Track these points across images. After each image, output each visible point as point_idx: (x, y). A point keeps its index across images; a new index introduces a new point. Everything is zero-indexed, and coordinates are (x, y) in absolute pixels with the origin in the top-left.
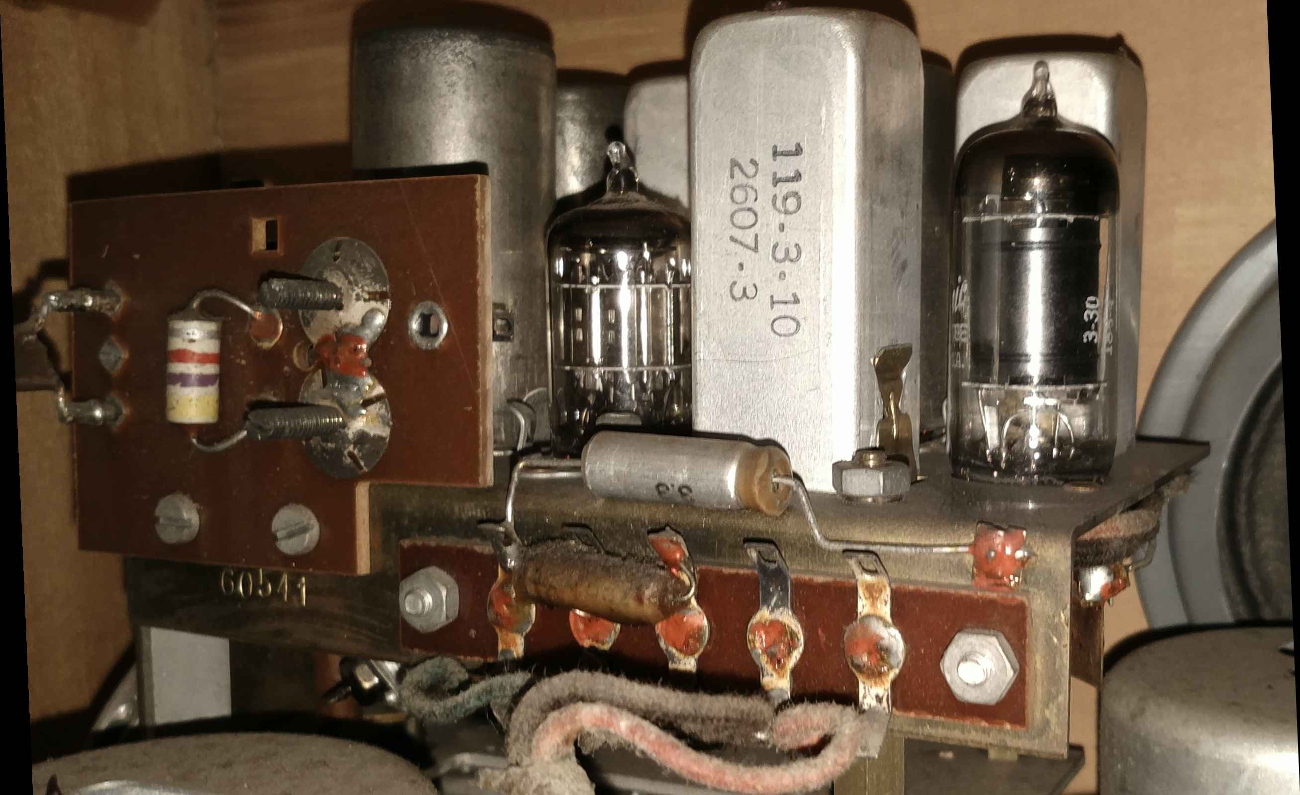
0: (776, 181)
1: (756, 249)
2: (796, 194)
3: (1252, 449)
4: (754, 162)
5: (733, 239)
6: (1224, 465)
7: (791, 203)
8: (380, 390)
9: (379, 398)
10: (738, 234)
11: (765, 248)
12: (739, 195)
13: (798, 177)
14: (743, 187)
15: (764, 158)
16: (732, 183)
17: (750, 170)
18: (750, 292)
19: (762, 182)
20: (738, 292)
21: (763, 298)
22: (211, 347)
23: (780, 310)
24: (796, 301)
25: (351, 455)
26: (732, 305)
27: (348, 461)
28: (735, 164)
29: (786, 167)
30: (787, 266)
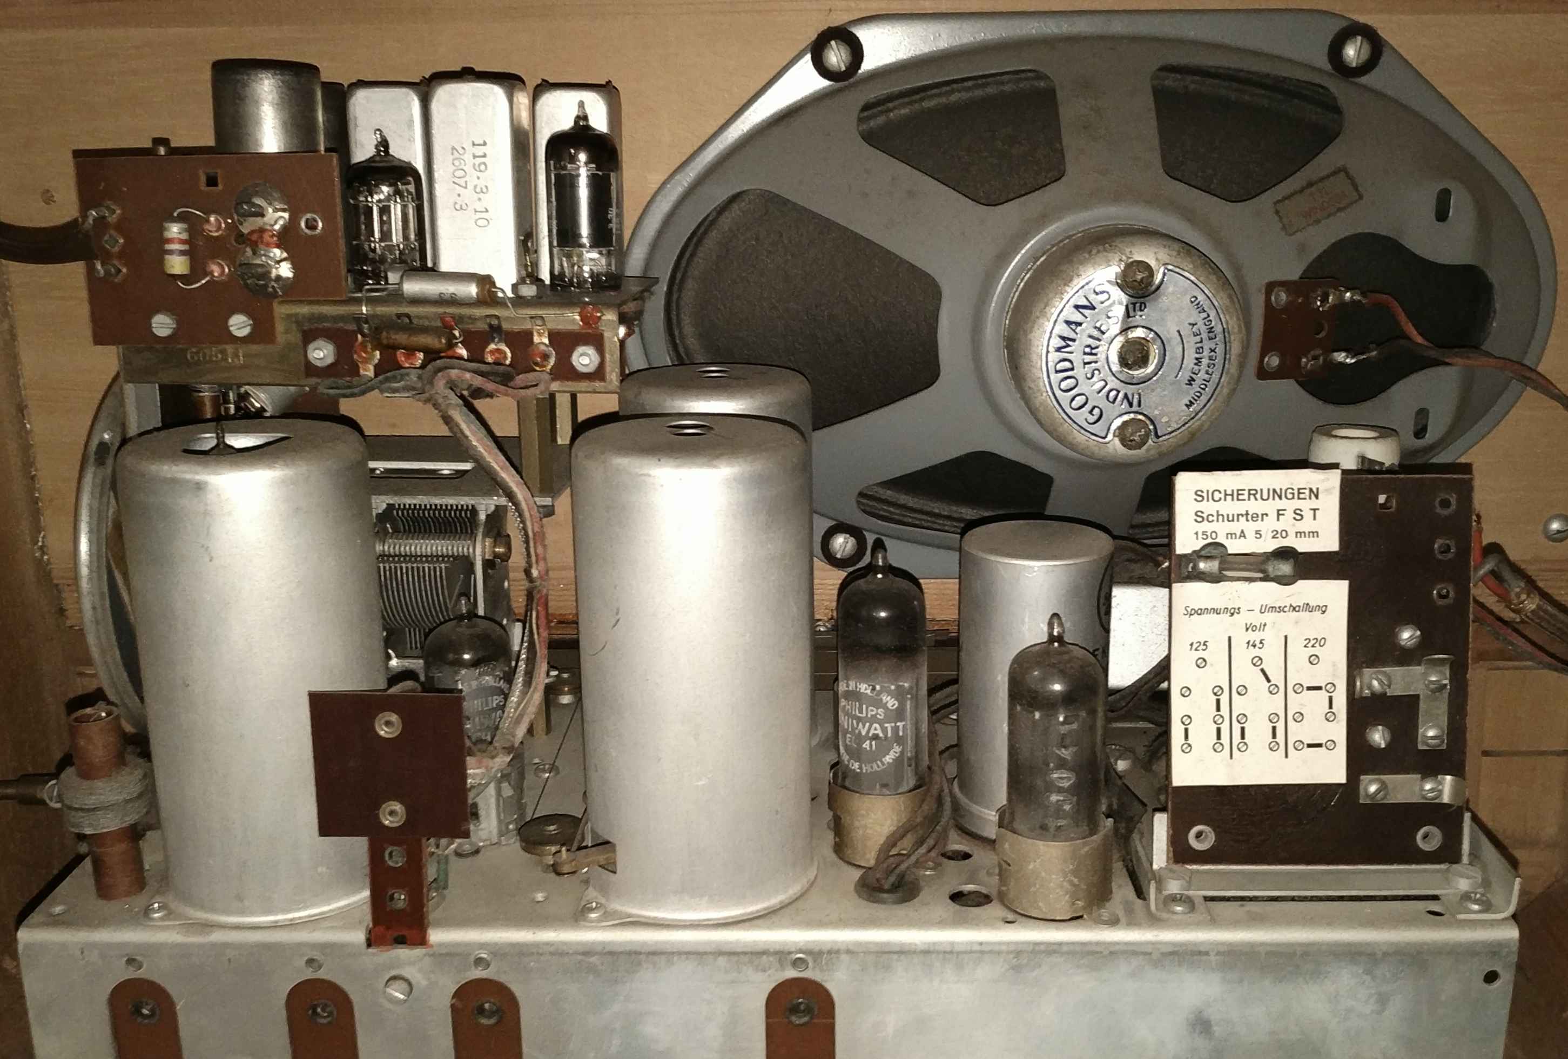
0: (475, 157)
1: (466, 188)
2: (485, 164)
3: (677, 281)
4: (463, 148)
5: (454, 183)
6: (665, 289)
7: (483, 167)
8: (285, 255)
9: (284, 260)
10: (456, 180)
11: (470, 187)
12: (457, 163)
13: (484, 156)
14: (457, 159)
15: (468, 146)
16: (452, 157)
17: (461, 151)
18: (464, 207)
19: (468, 157)
20: (458, 207)
21: (471, 208)
22: (184, 236)
23: (479, 215)
24: (487, 211)
25: (273, 287)
26: (456, 213)
27: (270, 290)
28: (453, 148)
29: (479, 151)
30: (481, 195)
